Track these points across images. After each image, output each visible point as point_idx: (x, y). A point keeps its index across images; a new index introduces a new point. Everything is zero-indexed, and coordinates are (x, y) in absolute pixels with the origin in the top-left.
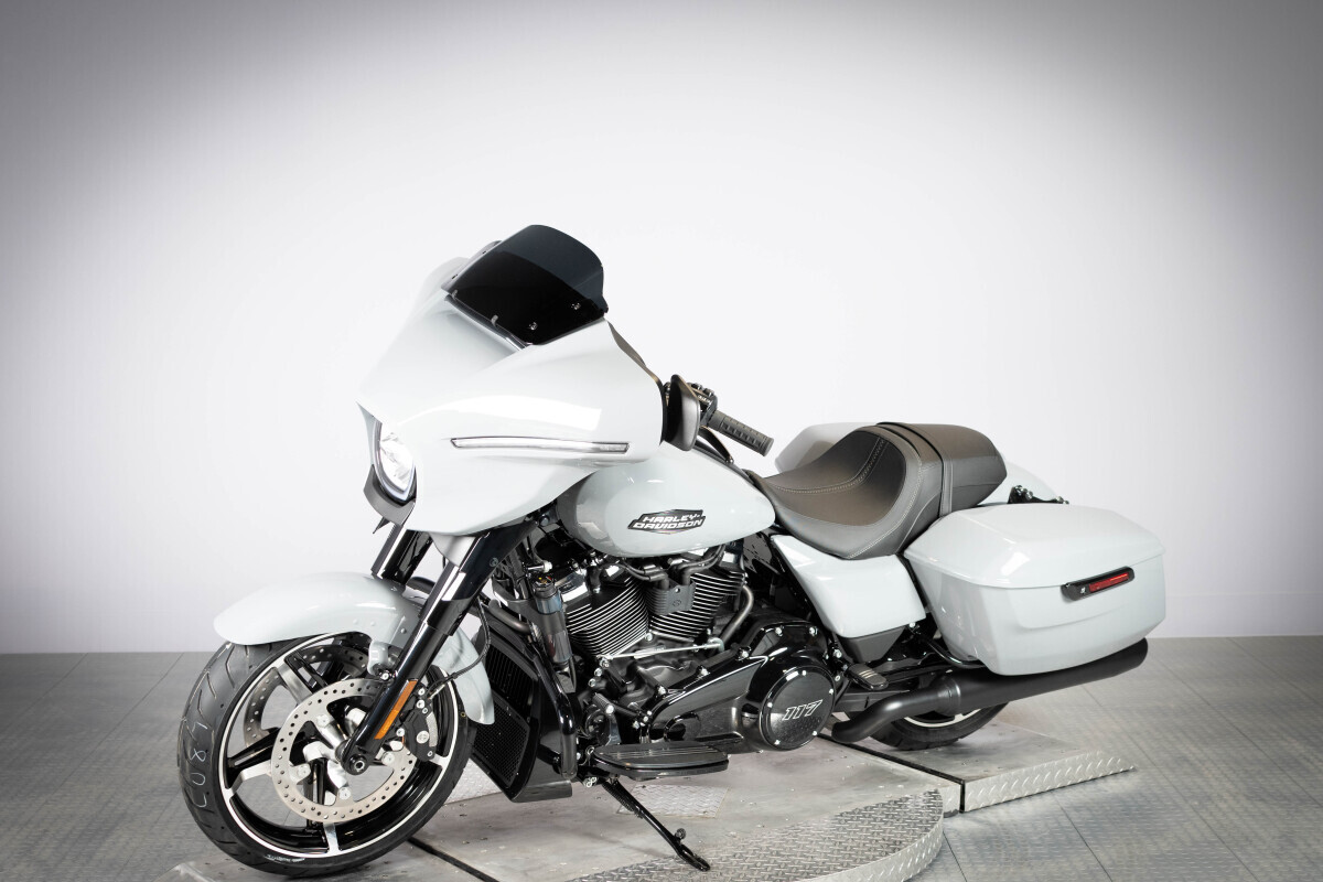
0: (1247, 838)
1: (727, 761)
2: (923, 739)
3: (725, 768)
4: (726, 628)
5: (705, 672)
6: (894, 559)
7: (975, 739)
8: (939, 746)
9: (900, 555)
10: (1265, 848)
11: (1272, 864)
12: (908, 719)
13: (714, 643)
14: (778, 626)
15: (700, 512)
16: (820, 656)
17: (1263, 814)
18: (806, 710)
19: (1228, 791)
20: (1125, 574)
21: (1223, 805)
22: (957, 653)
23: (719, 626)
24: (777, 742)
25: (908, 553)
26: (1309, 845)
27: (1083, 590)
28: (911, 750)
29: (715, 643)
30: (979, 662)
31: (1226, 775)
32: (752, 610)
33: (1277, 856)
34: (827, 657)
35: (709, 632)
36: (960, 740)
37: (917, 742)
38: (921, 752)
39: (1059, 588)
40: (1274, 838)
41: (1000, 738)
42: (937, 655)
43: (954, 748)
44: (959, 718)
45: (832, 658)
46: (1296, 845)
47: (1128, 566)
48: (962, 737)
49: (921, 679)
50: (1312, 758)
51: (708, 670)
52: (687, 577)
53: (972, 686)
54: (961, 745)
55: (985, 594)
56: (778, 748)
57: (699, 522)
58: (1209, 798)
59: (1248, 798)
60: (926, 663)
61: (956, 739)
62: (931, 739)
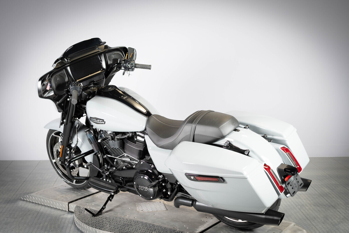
0: (315, 218)
10: (320, 221)
11: (322, 226)
17: (319, 210)
19: (308, 203)
21: (307, 208)
26: (332, 220)
27: (192, 178)
31: (307, 199)
33: (324, 223)
39: (184, 174)
40: (322, 218)
46: (329, 220)
47: (220, 176)
50: (331, 193)
58: (303, 205)
59: (314, 205)
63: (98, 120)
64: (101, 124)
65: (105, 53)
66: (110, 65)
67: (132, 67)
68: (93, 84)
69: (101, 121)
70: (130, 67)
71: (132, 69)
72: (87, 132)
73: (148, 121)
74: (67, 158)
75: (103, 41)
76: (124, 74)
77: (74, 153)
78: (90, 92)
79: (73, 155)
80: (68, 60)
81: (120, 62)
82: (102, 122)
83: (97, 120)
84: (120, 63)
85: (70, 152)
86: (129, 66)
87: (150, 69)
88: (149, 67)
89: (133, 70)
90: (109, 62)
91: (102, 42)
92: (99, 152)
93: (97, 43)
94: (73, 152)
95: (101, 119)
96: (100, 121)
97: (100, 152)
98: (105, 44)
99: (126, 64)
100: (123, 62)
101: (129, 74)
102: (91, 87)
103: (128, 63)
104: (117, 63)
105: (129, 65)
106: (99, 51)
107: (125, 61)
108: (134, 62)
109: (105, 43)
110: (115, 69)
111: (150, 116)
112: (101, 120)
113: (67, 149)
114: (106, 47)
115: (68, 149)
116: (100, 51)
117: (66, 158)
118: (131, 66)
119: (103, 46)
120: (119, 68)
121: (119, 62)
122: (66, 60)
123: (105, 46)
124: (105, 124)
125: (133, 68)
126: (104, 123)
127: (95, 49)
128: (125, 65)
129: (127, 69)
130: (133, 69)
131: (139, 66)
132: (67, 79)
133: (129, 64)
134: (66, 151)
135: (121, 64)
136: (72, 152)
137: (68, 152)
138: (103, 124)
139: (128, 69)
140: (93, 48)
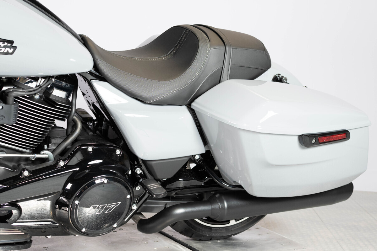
1: (31, 241)
2: (208, 234)
3: (29, 247)
4: (59, 145)
5: (26, 173)
6: (184, 108)
7: (243, 236)
8: (219, 239)
9: (189, 106)
12: (197, 220)
13: (44, 154)
14: (91, 145)
15: (11, 42)
16: (124, 172)
18: (106, 209)
20: (343, 135)
22: (227, 179)
23: (55, 144)
24: (84, 230)
25: (194, 105)
27: (314, 141)
28: (200, 240)
29: (46, 154)
30: (240, 186)
32: (80, 135)
34: (130, 173)
35: (46, 147)
36: (233, 236)
37: (204, 236)
38: (207, 242)
39: (297, 138)
41: (258, 237)
42: (213, 180)
43: (228, 241)
44: (233, 222)
45: (134, 173)
47: (347, 129)
48: (234, 235)
49: (205, 195)
51: (30, 172)
52: (11, 99)
53: (235, 203)
54: (234, 239)
55: (243, 135)
56: (85, 234)
57: (10, 51)
60: (207, 185)
61: (231, 236)
62: (213, 235)
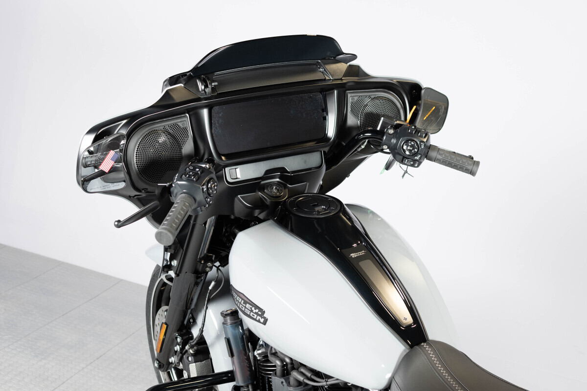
63: (248, 306)
64: (255, 320)
65: (343, 89)
66: (351, 128)
67: (416, 154)
68: (280, 178)
69: (256, 313)
70: (407, 153)
71: (415, 161)
72: (228, 318)
73: (406, 360)
74: (172, 360)
75: (345, 51)
76: (388, 167)
77: (192, 355)
78: (261, 200)
79: (190, 359)
80: (206, 86)
81: (383, 127)
82: (259, 318)
83: (245, 303)
84: (382, 133)
85: (181, 349)
86: (404, 151)
87: (473, 173)
88: (470, 168)
89: (416, 163)
90: (352, 121)
91: (343, 53)
92: (248, 387)
93: (329, 53)
94: (191, 351)
95: (257, 307)
96: (254, 311)
97: (250, 387)
98: (353, 63)
99: (398, 140)
100: (391, 131)
101: (406, 172)
102: (270, 185)
103: (406, 138)
104: (374, 132)
105: (405, 147)
106: (325, 80)
107: (399, 130)
108: (425, 140)
109: (354, 57)
110: (363, 147)
111: (418, 344)
112: (257, 311)
113: (176, 338)
114: (355, 71)
115: (179, 340)
116: (327, 78)
117: (170, 360)
118: (410, 151)
119: (342, 67)
120: (375, 146)
121: (378, 129)
122: (201, 87)
123: (350, 65)
124: (265, 323)
125: (417, 158)
126: (262, 320)
127: (313, 71)
128: (394, 141)
129: (399, 156)
130: (417, 160)
131: (439, 157)
132: (188, 147)
133: (406, 142)
134: (173, 342)
135: (383, 136)
136: (187, 351)
137: (178, 348)
138: (259, 321)
139: (401, 157)
140: (310, 64)
